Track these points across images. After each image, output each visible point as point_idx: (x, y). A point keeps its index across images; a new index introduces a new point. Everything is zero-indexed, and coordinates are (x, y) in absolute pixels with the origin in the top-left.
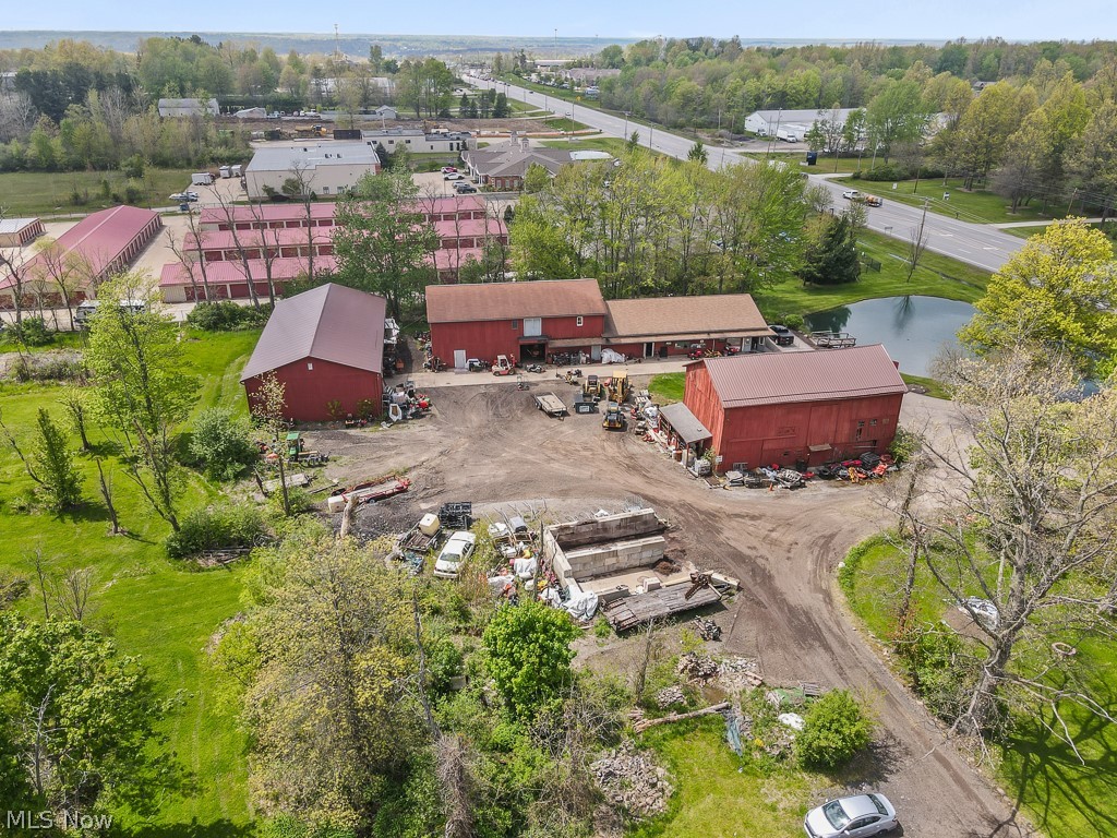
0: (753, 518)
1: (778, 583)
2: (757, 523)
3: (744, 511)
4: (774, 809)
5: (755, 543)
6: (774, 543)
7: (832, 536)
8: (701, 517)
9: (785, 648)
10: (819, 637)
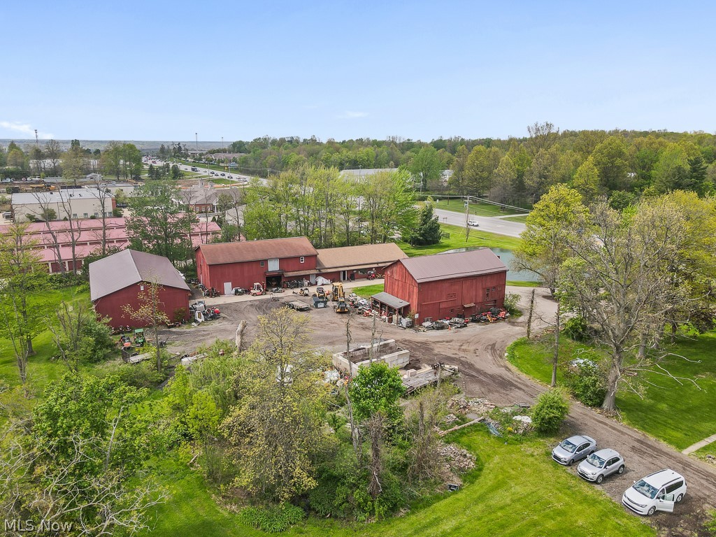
0: (447, 342)
1: (477, 366)
2: (451, 343)
3: (441, 340)
4: (533, 456)
5: (455, 352)
6: (464, 351)
7: (494, 344)
8: (419, 345)
9: (497, 391)
10: (512, 385)
